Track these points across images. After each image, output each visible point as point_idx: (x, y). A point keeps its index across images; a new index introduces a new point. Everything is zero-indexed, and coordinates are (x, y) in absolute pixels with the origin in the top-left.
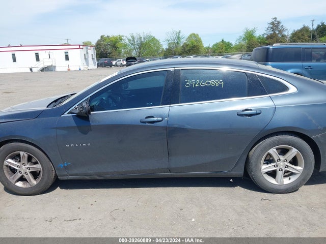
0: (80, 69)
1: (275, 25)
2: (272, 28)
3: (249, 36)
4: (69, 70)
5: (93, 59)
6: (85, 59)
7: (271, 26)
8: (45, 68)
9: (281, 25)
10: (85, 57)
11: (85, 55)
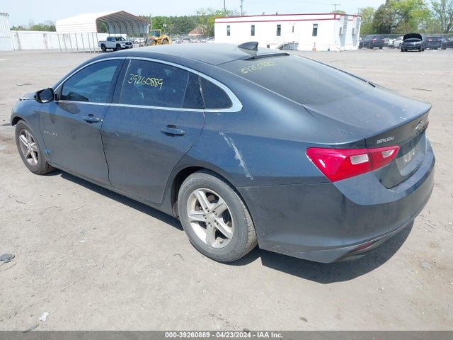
0: (329, 50)
4: (314, 50)
5: (353, 35)
6: (340, 35)
8: (285, 45)
10: (340, 32)
11: (341, 28)
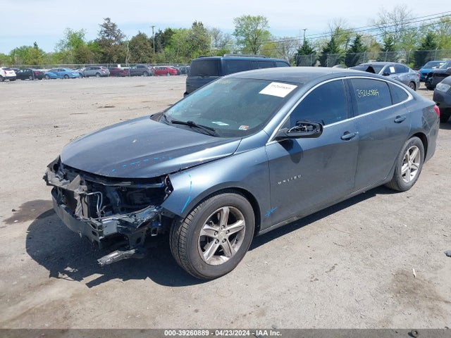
1: (109, 28)
2: (106, 32)
3: (75, 40)
7: (105, 29)
9: (117, 29)
